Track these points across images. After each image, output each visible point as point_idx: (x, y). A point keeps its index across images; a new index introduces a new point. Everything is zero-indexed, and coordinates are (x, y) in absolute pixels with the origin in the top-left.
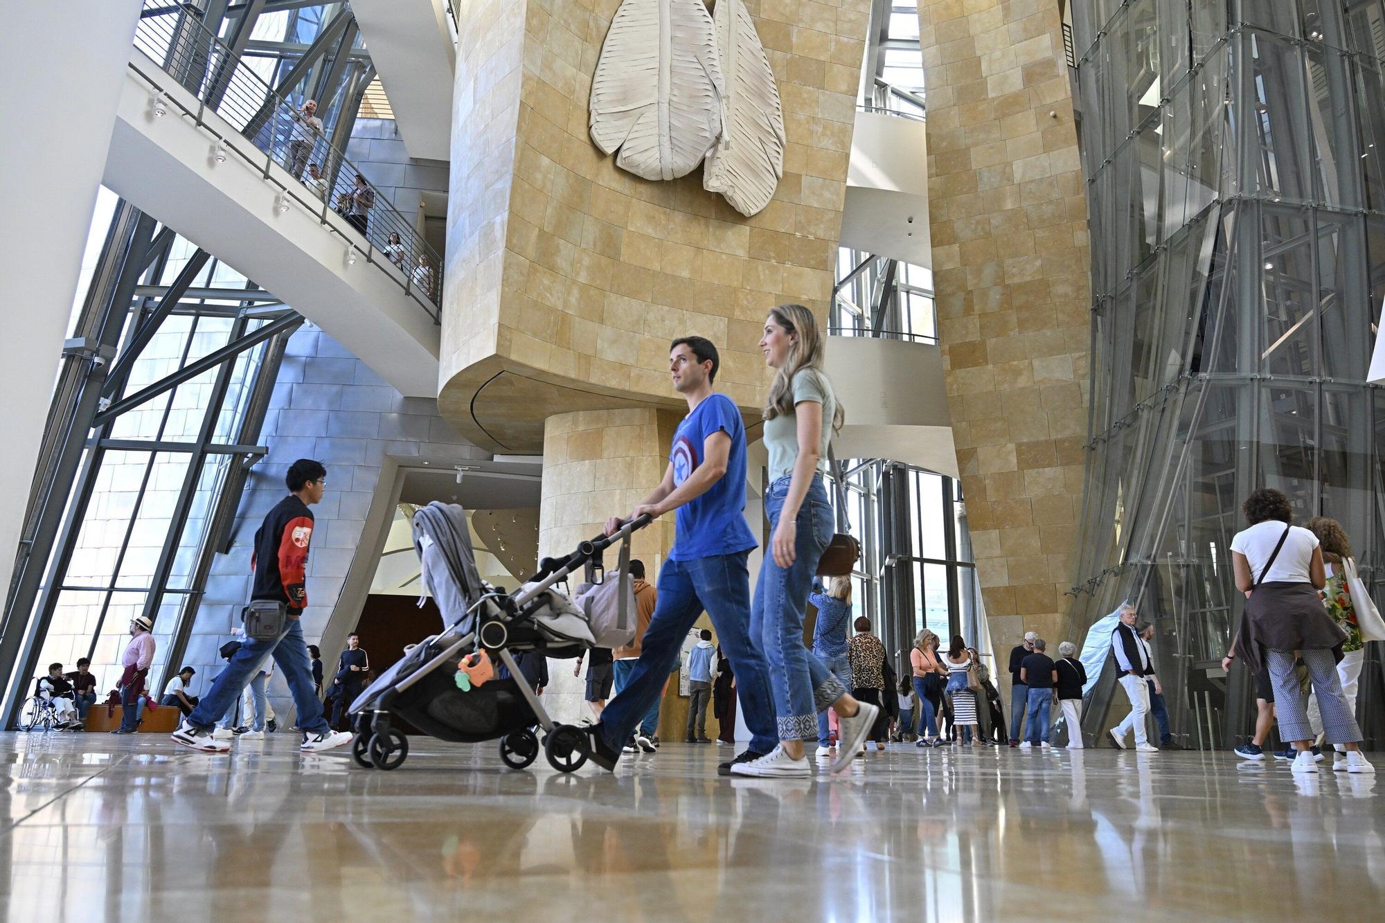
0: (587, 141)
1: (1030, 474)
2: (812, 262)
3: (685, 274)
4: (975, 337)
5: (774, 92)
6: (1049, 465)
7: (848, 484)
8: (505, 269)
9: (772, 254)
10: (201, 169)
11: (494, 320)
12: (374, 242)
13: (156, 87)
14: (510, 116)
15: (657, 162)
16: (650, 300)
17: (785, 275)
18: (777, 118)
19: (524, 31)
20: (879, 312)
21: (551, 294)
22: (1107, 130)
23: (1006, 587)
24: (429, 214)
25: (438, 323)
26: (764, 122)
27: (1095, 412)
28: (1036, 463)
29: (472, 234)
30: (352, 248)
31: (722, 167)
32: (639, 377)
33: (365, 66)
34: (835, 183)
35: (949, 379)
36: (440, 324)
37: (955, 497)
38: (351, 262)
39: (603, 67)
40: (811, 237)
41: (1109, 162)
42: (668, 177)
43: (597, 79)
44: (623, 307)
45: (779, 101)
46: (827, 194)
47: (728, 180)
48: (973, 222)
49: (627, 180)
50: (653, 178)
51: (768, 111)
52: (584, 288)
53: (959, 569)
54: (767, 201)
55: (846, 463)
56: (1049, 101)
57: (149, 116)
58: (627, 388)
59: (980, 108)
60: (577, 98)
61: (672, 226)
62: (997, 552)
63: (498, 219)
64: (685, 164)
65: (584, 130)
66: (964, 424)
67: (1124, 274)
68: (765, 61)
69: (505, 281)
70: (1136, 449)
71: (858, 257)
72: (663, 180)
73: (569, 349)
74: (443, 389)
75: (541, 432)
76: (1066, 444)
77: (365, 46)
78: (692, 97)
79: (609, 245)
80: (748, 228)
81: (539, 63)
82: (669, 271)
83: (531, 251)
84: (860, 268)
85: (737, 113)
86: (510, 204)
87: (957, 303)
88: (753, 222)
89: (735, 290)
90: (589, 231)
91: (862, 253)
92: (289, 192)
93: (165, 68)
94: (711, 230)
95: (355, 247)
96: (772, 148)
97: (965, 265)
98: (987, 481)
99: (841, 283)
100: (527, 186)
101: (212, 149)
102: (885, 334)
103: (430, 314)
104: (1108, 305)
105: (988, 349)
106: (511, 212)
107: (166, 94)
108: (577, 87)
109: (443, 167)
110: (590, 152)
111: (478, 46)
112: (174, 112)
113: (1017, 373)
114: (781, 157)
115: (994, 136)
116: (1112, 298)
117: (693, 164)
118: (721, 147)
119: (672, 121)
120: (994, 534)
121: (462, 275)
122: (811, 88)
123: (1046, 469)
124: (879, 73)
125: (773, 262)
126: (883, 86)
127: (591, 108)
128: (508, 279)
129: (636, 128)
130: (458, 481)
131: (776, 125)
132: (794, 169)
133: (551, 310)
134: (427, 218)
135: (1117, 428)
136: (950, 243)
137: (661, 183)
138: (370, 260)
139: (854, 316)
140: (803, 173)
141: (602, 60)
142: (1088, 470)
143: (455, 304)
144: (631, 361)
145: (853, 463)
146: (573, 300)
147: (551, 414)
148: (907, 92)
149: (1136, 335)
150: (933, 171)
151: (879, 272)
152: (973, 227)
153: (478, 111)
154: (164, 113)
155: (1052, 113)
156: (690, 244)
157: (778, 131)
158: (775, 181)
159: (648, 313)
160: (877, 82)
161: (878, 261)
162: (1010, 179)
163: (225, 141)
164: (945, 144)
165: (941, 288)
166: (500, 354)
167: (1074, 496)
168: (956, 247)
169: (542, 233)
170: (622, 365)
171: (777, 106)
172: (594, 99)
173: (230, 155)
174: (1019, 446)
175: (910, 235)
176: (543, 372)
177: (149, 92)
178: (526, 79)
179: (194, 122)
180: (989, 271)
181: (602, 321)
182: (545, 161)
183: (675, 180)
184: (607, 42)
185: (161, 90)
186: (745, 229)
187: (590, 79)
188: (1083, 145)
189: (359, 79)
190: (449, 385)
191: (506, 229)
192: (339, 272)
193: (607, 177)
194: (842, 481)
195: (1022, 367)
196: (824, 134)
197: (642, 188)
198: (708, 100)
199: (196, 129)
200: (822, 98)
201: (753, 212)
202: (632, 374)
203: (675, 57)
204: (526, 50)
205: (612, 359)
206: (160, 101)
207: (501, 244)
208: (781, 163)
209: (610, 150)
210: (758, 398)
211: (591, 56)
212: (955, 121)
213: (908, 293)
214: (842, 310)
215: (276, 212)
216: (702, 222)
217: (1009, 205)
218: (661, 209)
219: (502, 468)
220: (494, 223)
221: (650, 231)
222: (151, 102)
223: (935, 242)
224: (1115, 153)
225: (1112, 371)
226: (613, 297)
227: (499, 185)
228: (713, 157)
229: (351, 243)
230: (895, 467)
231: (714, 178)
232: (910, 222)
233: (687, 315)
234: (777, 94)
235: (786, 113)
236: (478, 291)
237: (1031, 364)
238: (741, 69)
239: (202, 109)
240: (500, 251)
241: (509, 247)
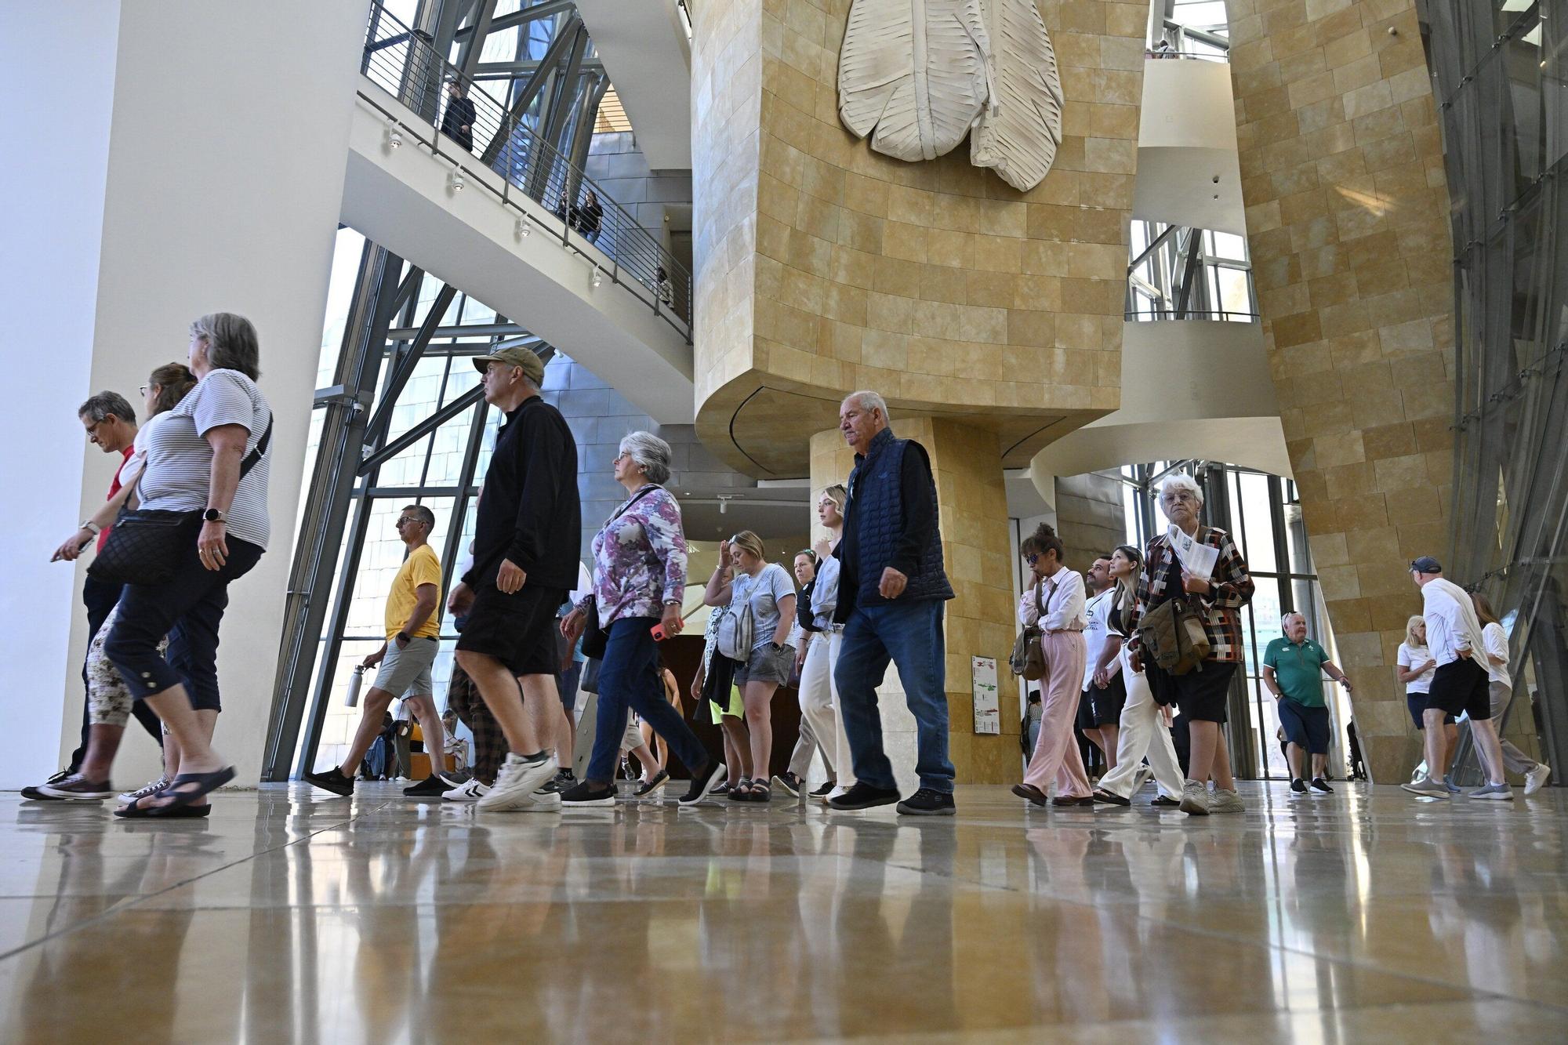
0: (838, 126)
1: (1381, 465)
2: (1102, 237)
3: (955, 263)
4: (1305, 308)
5: (1048, 45)
6: (1406, 453)
7: (1155, 491)
8: (757, 275)
9: (1055, 232)
10: (439, 199)
11: (749, 332)
12: (619, 261)
13: (391, 117)
14: (752, 107)
15: (917, 141)
16: (917, 296)
17: (1071, 254)
18: (1052, 74)
19: (761, 11)
20: (1181, 293)
21: (808, 299)
22: (1466, 40)
23: (1357, 600)
24: (674, 229)
25: (690, 342)
26: (1036, 81)
27: (1464, 384)
28: (1389, 452)
29: (719, 241)
30: (596, 270)
31: (991, 138)
32: (911, 382)
33: (598, 78)
34: (1125, 143)
35: (1275, 360)
36: (693, 344)
37: (1285, 499)
38: (597, 284)
39: (850, 40)
40: (1099, 208)
41: (1469, 79)
42: (930, 156)
43: (844, 55)
44: (888, 306)
45: (1053, 55)
46: (1116, 157)
47: (997, 151)
48: (1295, 171)
49: (884, 164)
50: (914, 159)
51: (1041, 68)
52: (844, 289)
53: (1293, 582)
54: (1046, 171)
55: (1151, 466)
56: (1386, 15)
57: (386, 149)
58: (897, 396)
59: (1298, 36)
60: (825, 78)
61: (937, 210)
62: (1346, 558)
63: (746, 221)
64: (949, 138)
65: (833, 113)
66: (1295, 411)
67: (1497, 212)
68: (1034, 11)
69: (758, 287)
70: (1522, 424)
71: (1153, 230)
72: (924, 161)
73: (831, 357)
74: (700, 412)
75: (806, 453)
76: (1428, 426)
77: (596, 54)
78: (953, 61)
79: (869, 238)
80: (1024, 205)
81: (780, 44)
82: (937, 261)
83: (784, 253)
84: (1154, 244)
85: (1006, 74)
86: (758, 203)
87: (1280, 270)
88: (1029, 198)
89: (1014, 276)
90: (845, 225)
91: (1158, 224)
92: (529, 216)
93: (400, 99)
94: (982, 211)
95: (600, 267)
96: (1047, 110)
97: (1288, 224)
98: (1327, 477)
99: (1136, 263)
100: (775, 182)
101: (450, 177)
102: (1191, 314)
103: (682, 334)
104: (1477, 252)
105: (1322, 321)
106: (760, 212)
107: (400, 124)
108: (823, 66)
109: (684, 177)
110: (841, 136)
111: (713, 34)
112: (410, 143)
113: (1361, 345)
114: (1059, 120)
115: (1316, 67)
116: (1481, 245)
117: (958, 138)
118: (989, 114)
119: (932, 92)
120: (1339, 538)
121: (711, 286)
122: (1091, 36)
123: (1402, 458)
124: (1169, 14)
125: (1057, 241)
126: (1174, 29)
127: (840, 88)
128: (761, 286)
129: (890, 105)
130: (722, 511)
131: (1050, 82)
132: (1074, 132)
133: (809, 317)
134: (673, 233)
135: (1495, 403)
136: (1268, 201)
137: (923, 164)
138: (615, 281)
139: (1152, 300)
140: (1086, 134)
141: (849, 33)
142: (1457, 456)
143: (707, 319)
144: (901, 366)
145: (1159, 467)
146: (832, 303)
147: (816, 431)
148: (1203, 32)
149: (1514, 289)
150: (1243, 117)
151: (1179, 246)
152: (1295, 178)
153: (718, 106)
154: (399, 144)
155: (1391, 30)
156: (959, 230)
157: (1053, 89)
158: (1054, 148)
159: (916, 311)
160: (1166, 24)
161: (1178, 233)
162: (1339, 115)
163: (462, 168)
164: (1255, 84)
165: (1259, 254)
166: (758, 367)
167: (1441, 488)
168: (1275, 204)
169: (794, 233)
170: (891, 371)
171: (1052, 60)
172: (842, 78)
173: (469, 182)
174: (1366, 433)
175: (1216, 197)
176: (804, 384)
177: (384, 124)
178: (767, 63)
179: (430, 150)
180: (1318, 229)
181: (865, 324)
182: (793, 152)
183: (938, 158)
184: (853, 12)
185: (395, 120)
186: (1022, 207)
187: (836, 56)
188: (1433, 60)
189: (592, 90)
190: (706, 406)
191: (755, 230)
192: (583, 295)
193: (862, 164)
194: (1148, 489)
195: (1366, 339)
196: (1108, 87)
197: (902, 172)
198: (971, 62)
199: (432, 157)
200: (1103, 46)
201: (1030, 186)
202: (902, 380)
203: (930, 19)
204: (766, 31)
205: (879, 365)
206: (395, 132)
207: (751, 248)
208: (1059, 126)
209: (863, 133)
210: (1047, 396)
211: (836, 30)
212: (1267, 55)
213: (1216, 266)
214: (1138, 293)
215: (518, 237)
216: (972, 203)
217: (1340, 146)
218: (924, 193)
219: (767, 495)
220: (742, 226)
221: (913, 219)
222: (386, 134)
223: (1249, 200)
224: (1477, 68)
225: (1484, 336)
226: (876, 296)
227: (745, 185)
228: (980, 127)
229: (596, 264)
230: (1210, 469)
231: (983, 152)
232: (1216, 182)
233: (961, 309)
234: (1050, 47)
235: (1062, 67)
236: (730, 302)
237: (1378, 335)
238: (1007, 24)
239: (436, 136)
240: (750, 257)
241: (760, 251)
